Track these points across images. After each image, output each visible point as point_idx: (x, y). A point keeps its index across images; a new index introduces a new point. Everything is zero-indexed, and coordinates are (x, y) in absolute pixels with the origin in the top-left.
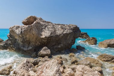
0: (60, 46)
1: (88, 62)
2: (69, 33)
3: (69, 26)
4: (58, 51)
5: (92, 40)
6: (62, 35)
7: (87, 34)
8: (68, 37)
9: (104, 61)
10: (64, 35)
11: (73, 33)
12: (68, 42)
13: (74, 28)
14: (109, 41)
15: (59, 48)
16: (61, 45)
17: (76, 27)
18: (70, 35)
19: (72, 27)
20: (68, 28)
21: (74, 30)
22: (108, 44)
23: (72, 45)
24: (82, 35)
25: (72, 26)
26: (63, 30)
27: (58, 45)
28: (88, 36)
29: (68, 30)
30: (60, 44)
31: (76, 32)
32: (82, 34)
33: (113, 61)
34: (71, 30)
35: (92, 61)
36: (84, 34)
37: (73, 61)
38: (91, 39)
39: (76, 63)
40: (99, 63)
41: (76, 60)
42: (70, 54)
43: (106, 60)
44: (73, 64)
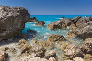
0: (4, 34)
1: (41, 47)
2: (16, 17)
4: (3, 40)
5: (41, 23)
6: (6, 19)
7: (36, 19)
8: (16, 22)
9: (54, 41)
10: (9, 18)
11: (21, 16)
12: (16, 27)
13: (21, 10)
15: (4, 36)
16: (6, 31)
17: (24, 10)
18: (17, 19)
19: (19, 9)
20: (13, 10)
21: (22, 13)
23: (22, 30)
24: (32, 20)
25: (19, 8)
26: (6, 12)
27: (2, 33)
28: (37, 20)
29: (14, 12)
30: (5, 31)
31: (24, 15)
33: (60, 39)
34: (18, 12)
36: (34, 18)
37: (23, 50)
38: (40, 22)
39: (27, 52)
41: (26, 48)
42: (20, 41)
43: (55, 39)
44: (24, 53)
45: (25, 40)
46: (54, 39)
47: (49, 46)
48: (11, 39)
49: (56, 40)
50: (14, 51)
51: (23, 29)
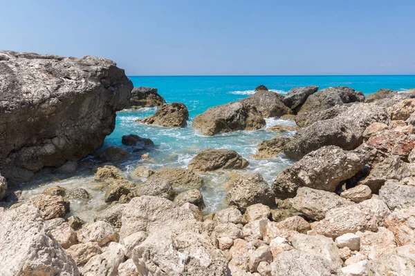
0: (49, 149)
1: (163, 184)
2: (87, 93)
3: (80, 63)
4: (45, 167)
5: (173, 111)
6: (55, 100)
7: (157, 95)
8: (85, 109)
9: (208, 169)
10: (64, 99)
11: (104, 90)
12: (85, 127)
13: (103, 70)
14: (219, 110)
15: (47, 156)
16: (55, 141)
17: (113, 68)
18: (88, 100)
19: (95, 68)
20: (78, 69)
21: (104, 78)
22: (216, 118)
24: (140, 98)
25: (97, 64)
26: (54, 80)
27: (43, 144)
28: (161, 99)
29: (79, 77)
30: (51, 138)
31: (113, 86)
32: (141, 95)
33: (228, 164)
34: (93, 77)
35: (174, 178)
36: (148, 93)
37: (112, 192)
38: (171, 108)
39: (123, 197)
40: (194, 178)
41: (121, 188)
42: (100, 170)
43: (212, 164)
44: (114, 202)
45: (114, 169)
46: (210, 164)
47: (188, 182)
48: (70, 167)
49: (215, 168)
50: (86, 196)
51: (109, 134)
